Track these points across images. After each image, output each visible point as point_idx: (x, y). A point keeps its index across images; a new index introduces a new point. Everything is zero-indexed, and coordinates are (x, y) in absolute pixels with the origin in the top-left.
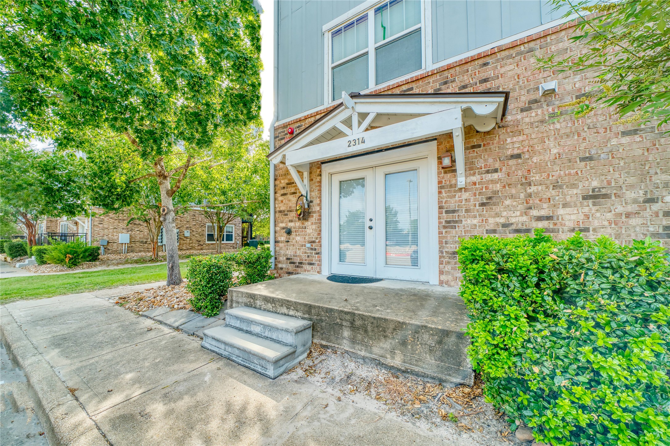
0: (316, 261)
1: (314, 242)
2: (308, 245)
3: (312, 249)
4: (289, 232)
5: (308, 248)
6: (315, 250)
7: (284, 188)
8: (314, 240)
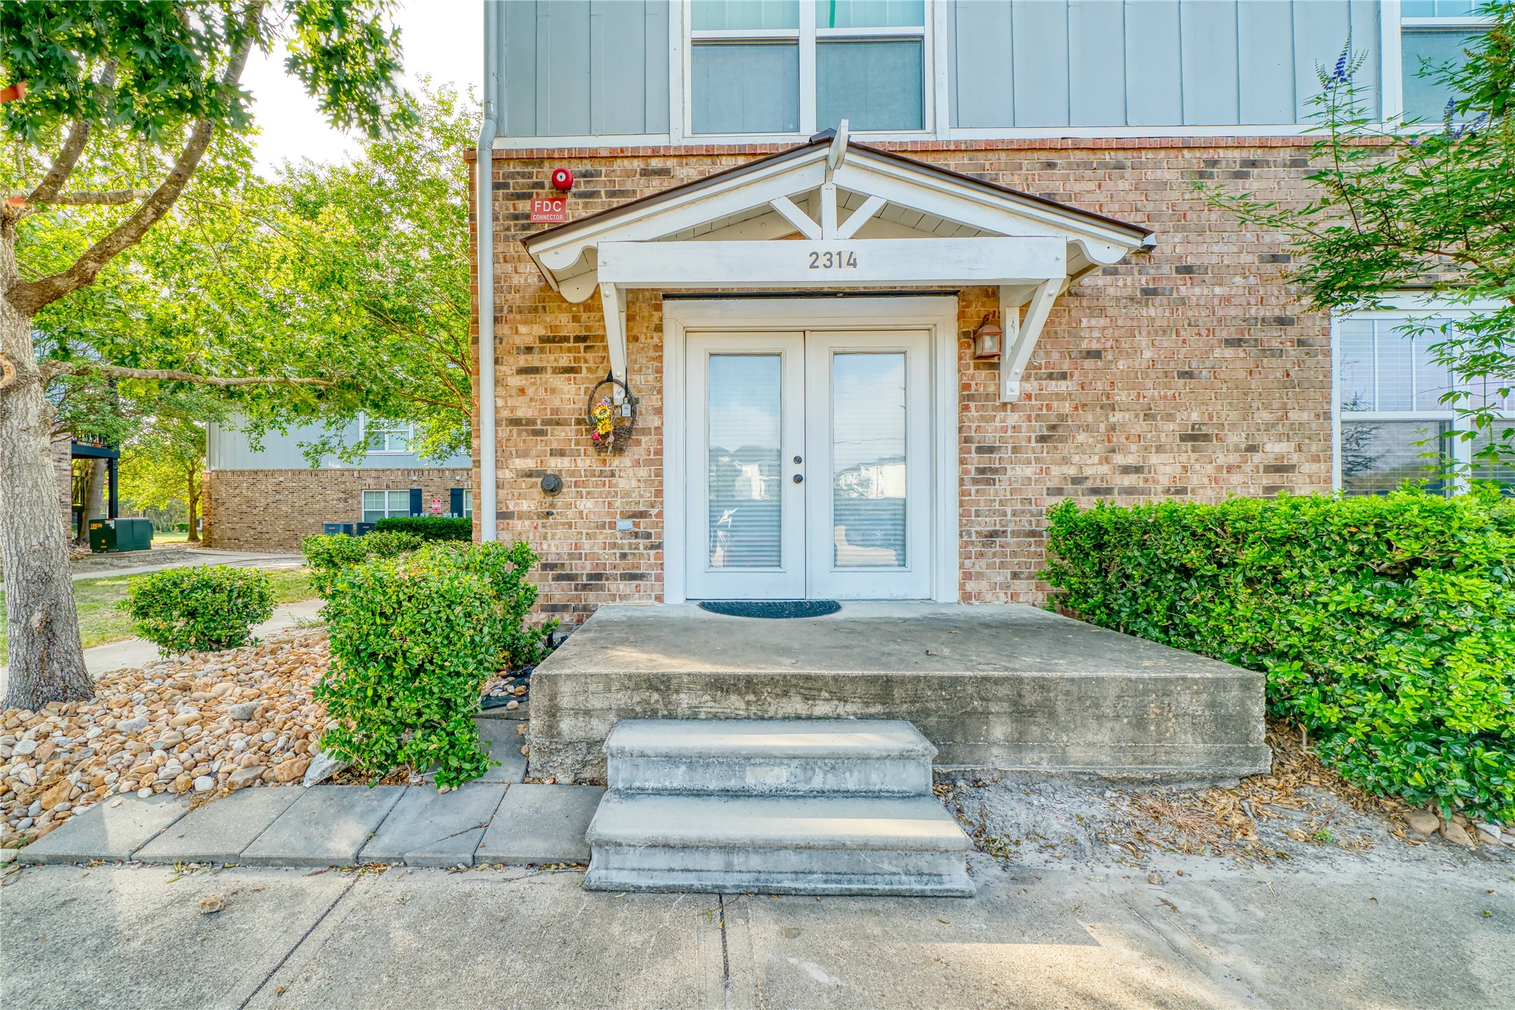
0: (651, 566)
1: (642, 515)
2: (627, 524)
3: (636, 535)
4: (552, 486)
5: (623, 531)
6: (648, 536)
7: (529, 350)
8: (642, 508)
